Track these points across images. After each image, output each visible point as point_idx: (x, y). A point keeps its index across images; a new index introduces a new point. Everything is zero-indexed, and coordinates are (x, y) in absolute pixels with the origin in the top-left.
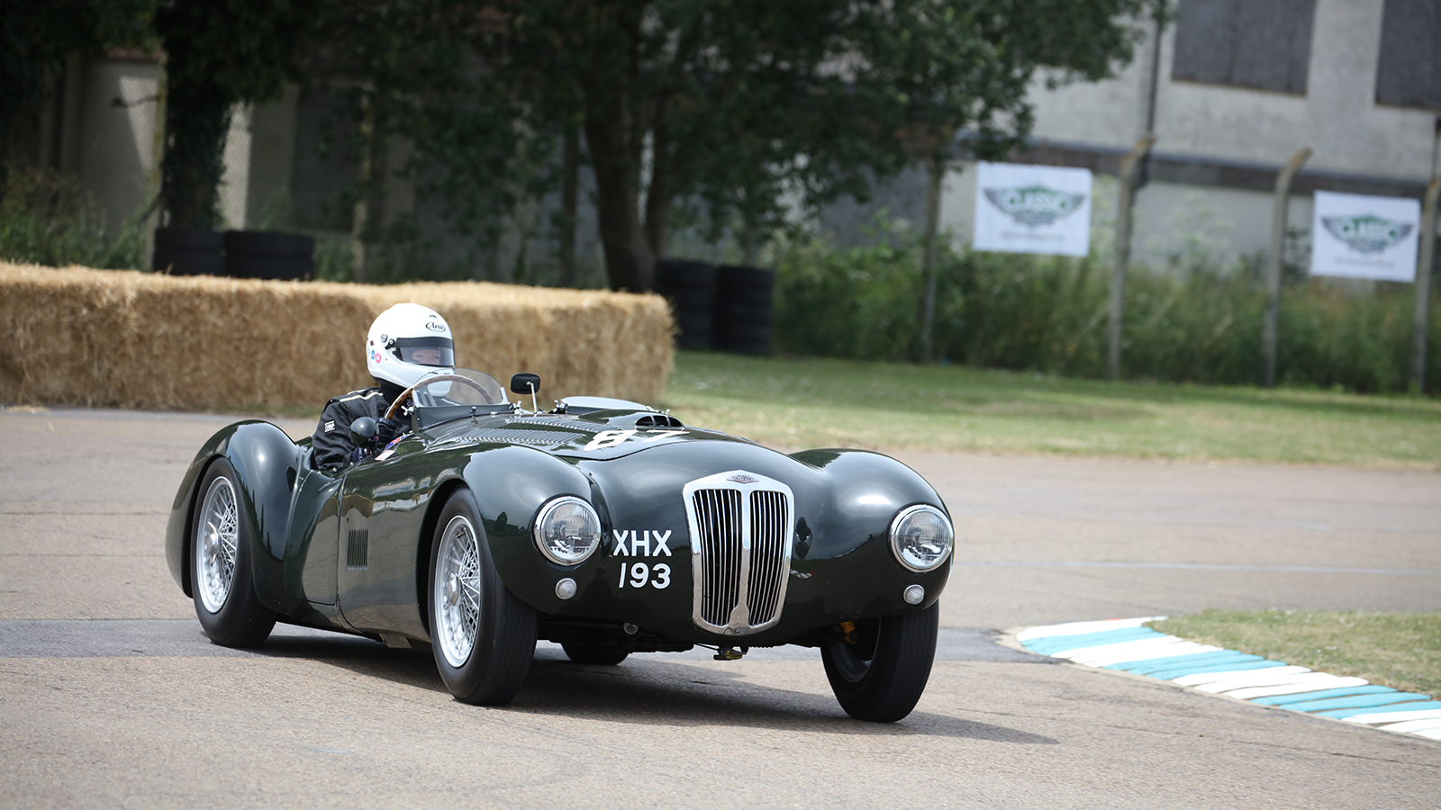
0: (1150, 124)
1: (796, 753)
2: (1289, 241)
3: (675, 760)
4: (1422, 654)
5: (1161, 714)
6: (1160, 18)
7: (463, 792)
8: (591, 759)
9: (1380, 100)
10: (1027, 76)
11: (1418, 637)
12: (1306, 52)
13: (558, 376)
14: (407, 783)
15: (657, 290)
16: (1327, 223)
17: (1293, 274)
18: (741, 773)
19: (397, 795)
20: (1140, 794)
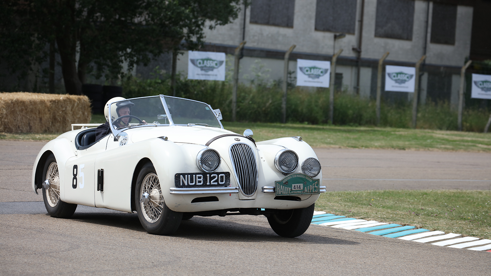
0: (244, 38)
1: (147, 240)
2: (289, 75)
3: (108, 243)
4: (342, 203)
5: (262, 225)
6: (246, 4)
7: (40, 254)
8: (80, 243)
9: (316, 29)
10: (203, 24)
11: (340, 199)
12: (293, 14)
13: (52, 123)
14: (20, 252)
15: (84, 94)
16: (301, 69)
17: (291, 86)
18: (130, 246)
19: (18, 256)
20: (259, 249)
